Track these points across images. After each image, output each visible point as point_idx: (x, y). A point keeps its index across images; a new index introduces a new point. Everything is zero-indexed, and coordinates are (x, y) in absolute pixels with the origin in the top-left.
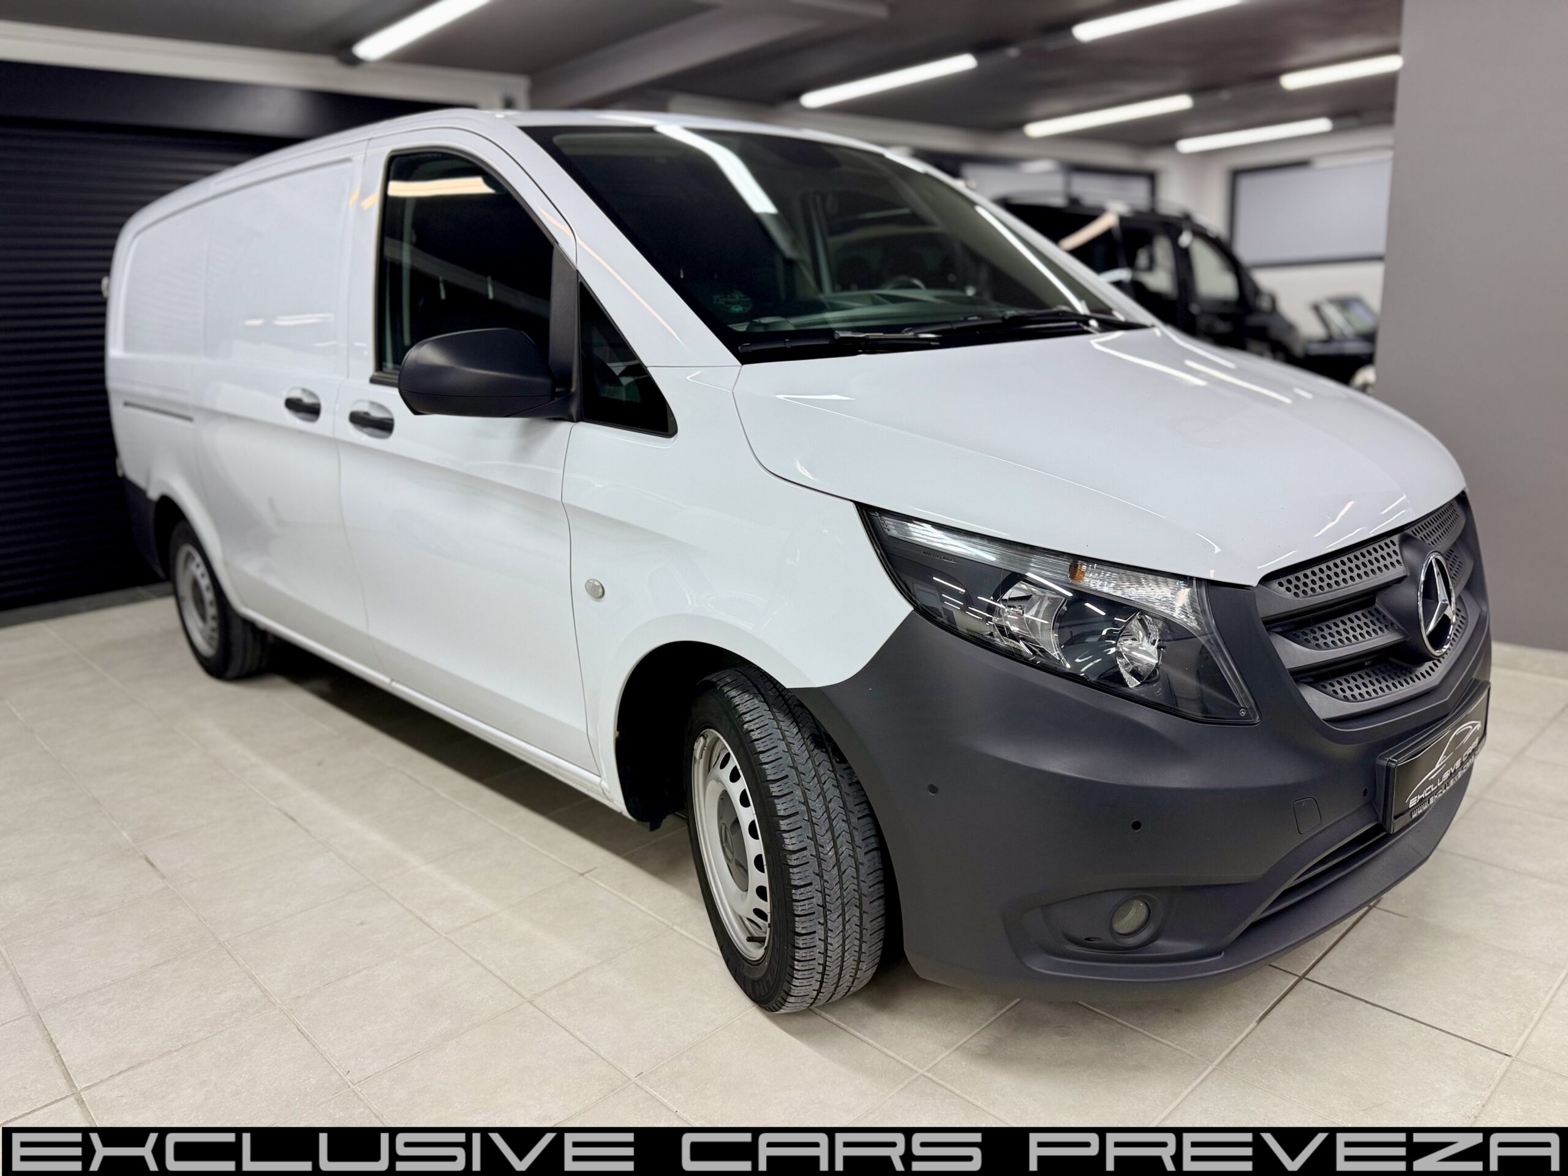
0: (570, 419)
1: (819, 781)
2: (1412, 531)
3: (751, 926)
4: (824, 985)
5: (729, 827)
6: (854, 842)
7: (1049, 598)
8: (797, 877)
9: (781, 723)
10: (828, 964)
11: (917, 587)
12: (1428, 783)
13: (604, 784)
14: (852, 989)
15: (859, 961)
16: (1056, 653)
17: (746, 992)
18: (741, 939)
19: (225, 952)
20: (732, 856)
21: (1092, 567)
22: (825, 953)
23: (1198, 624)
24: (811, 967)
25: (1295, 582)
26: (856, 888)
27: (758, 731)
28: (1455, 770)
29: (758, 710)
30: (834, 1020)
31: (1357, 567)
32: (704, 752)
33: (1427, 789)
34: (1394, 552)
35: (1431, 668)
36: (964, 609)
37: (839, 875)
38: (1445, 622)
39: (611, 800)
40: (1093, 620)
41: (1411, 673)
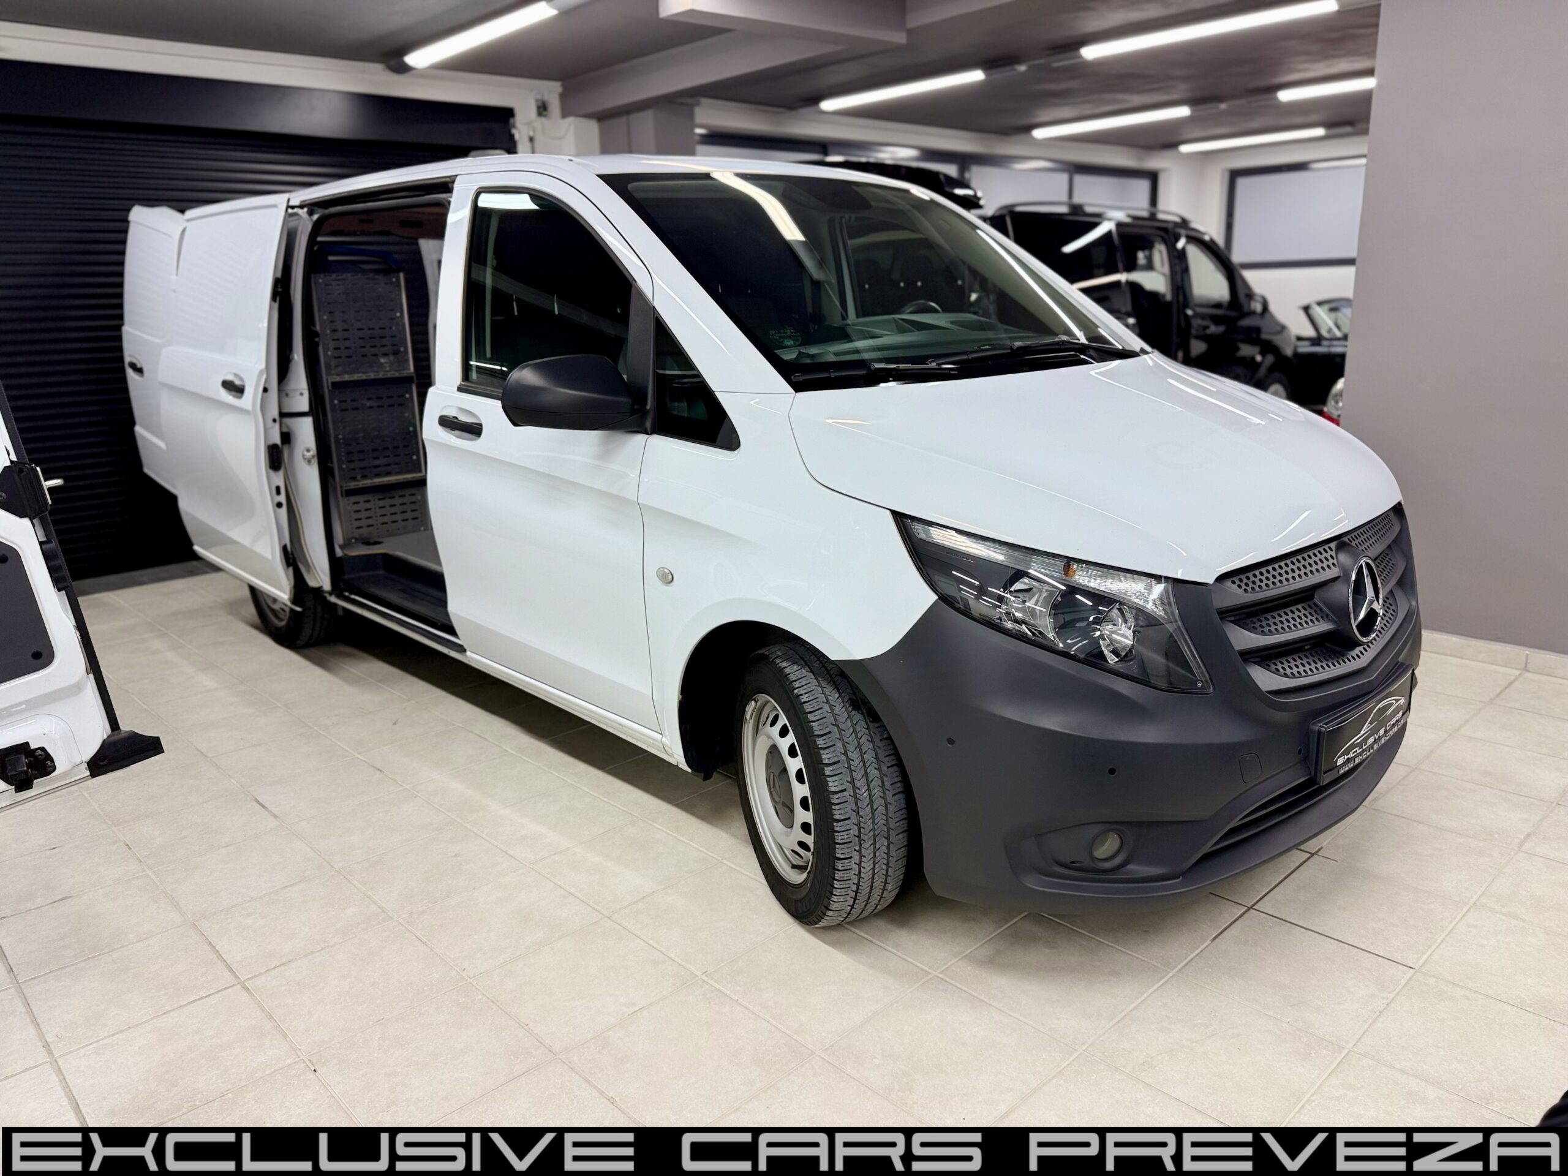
0: (646, 432)
1: (857, 736)
2: (1349, 539)
3: (794, 856)
4: (857, 901)
5: (777, 774)
6: (885, 786)
7: (1046, 591)
8: (838, 812)
9: (825, 689)
10: (861, 884)
11: (938, 578)
12: (1353, 746)
13: (664, 740)
14: (879, 907)
15: (886, 883)
16: (1051, 635)
17: (788, 911)
18: (785, 868)
19: (342, 877)
20: (779, 799)
21: (1082, 567)
22: (859, 875)
23: (1165, 614)
24: (848, 886)
25: (1245, 580)
26: (885, 823)
27: (807, 695)
28: (1379, 737)
29: (805, 678)
30: (862, 934)
31: (1299, 569)
32: (754, 713)
33: (1353, 751)
34: (1331, 556)
35: (1361, 652)
36: (977, 598)
37: (872, 811)
38: (1373, 615)
39: (671, 755)
40: (1082, 609)
41: (1343, 656)
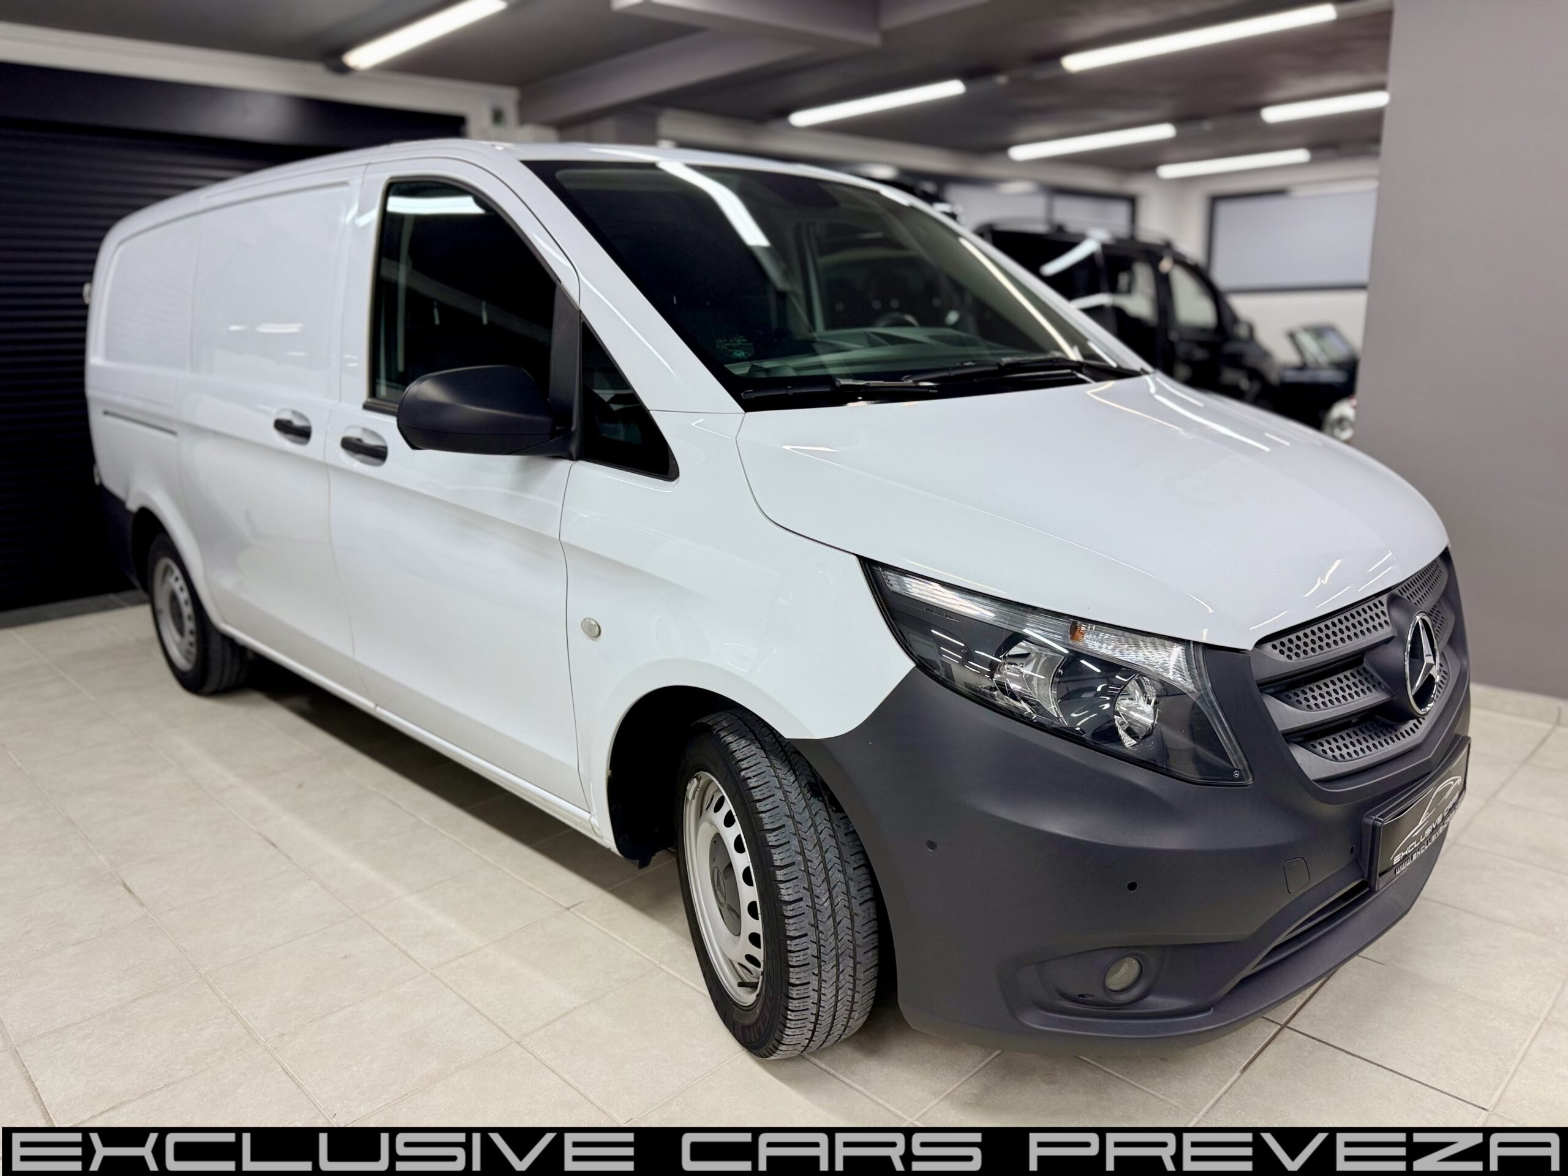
0: (570, 458)
1: (816, 830)
2: (1399, 591)
3: (742, 970)
4: (816, 1033)
5: (722, 871)
6: (850, 891)
7: (1046, 655)
8: (792, 928)
9: (778, 771)
10: (820, 1013)
11: (913, 637)
12: (1411, 840)
13: (593, 820)
14: (843, 1037)
15: (851, 1010)
16: (1053, 707)
17: (735, 1036)
18: (732, 983)
19: (207, 986)
20: (724, 900)
21: (1091, 629)
22: (818, 1004)
23: (1195, 686)
24: (804, 1017)
25: (1288, 645)
26: (850, 938)
27: (755, 779)
28: (1437, 826)
29: (755, 757)
30: (823, 1066)
31: (1348, 628)
32: (697, 793)
33: (1410, 846)
34: (1383, 612)
35: (1415, 725)
36: (963, 663)
37: (834, 925)
38: (1430, 681)
39: (601, 837)
40: (1091, 676)
41: (1396, 730)
